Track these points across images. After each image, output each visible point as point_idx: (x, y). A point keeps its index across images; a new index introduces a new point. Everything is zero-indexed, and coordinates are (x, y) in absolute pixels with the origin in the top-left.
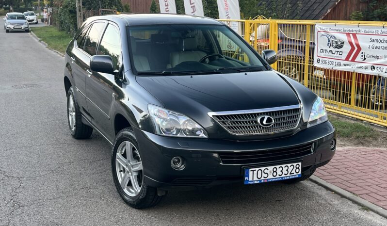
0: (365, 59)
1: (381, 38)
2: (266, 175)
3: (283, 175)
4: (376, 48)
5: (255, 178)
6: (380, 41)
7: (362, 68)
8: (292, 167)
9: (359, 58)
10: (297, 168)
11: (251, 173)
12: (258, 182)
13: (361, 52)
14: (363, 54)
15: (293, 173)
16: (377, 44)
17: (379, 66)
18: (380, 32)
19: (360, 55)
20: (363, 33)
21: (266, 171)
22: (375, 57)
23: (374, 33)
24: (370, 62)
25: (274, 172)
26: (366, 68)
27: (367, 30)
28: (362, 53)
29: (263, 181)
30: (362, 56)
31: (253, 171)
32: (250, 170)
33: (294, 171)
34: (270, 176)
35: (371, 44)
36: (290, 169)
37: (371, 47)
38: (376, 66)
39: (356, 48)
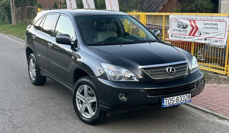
0: (201, 34)
1: (211, 22)
2: (173, 102)
3: (182, 102)
4: (207, 28)
5: (167, 104)
6: (210, 24)
7: (199, 39)
8: (186, 96)
9: (197, 34)
10: (189, 97)
11: (165, 101)
12: (169, 106)
13: (198, 30)
14: (200, 32)
15: (187, 100)
16: (208, 26)
17: (209, 38)
18: (209, 19)
19: (197, 32)
20: (199, 20)
21: (173, 99)
22: (207, 33)
23: (206, 20)
24: (204, 36)
25: (177, 99)
26: (201, 39)
27: (202, 18)
28: (199, 31)
29: (171, 105)
30: (199, 33)
31: (166, 99)
32: (165, 99)
33: (187, 99)
34: (175, 102)
35: (204, 26)
36: (186, 97)
37: (204, 28)
38: (207, 38)
39: (195, 29)
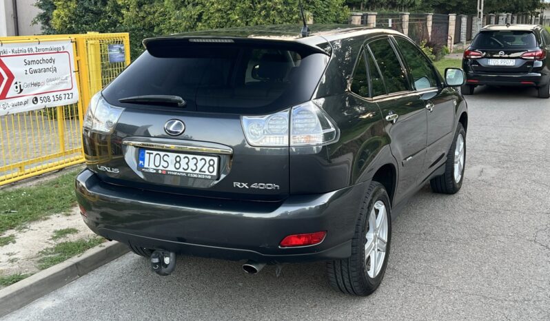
1: (39, 57)
4: (36, 71)
6: (38, 62)
7: (20, 104)
9: (12, 91)
13: (14, 82)
14: (18, 85)
16: (35, 67)
18: (34, 50)
19: (13, 86)
20: (11, 54)
22: (35, 85)
23: (27, 53)
24: (30, 93)
26: (26, 103)
27: (16, 49)
28: (16, 83)
30: (17, 87)
35: (28, 67)
37: (28, 72)
39: (6, 78)
